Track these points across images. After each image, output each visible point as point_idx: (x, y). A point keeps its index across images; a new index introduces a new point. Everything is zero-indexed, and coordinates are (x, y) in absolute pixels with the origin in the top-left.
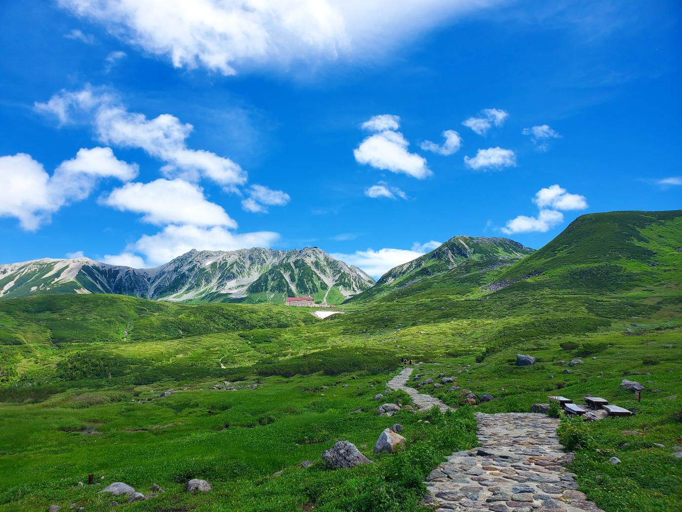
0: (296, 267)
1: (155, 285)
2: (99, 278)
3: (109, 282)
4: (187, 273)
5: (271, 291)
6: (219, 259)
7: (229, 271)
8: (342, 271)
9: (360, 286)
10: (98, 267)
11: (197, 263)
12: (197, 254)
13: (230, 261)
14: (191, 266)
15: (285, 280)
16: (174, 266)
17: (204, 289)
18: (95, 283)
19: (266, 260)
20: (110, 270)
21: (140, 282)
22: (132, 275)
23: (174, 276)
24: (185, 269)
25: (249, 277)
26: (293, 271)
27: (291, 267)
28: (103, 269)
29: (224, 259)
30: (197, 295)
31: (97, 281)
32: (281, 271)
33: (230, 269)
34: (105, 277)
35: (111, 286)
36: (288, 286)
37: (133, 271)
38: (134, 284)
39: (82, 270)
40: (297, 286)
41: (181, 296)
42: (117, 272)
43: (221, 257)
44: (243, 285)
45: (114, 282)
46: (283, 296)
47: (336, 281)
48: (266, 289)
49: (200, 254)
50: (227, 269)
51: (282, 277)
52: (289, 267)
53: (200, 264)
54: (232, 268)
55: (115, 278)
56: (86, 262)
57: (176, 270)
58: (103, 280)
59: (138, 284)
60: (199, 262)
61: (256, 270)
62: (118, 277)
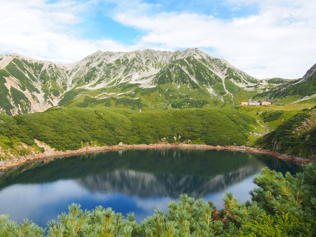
0: (190, 63)
1: (72, 76)
2: (27, 69)
3: (35, 73)
4: (97, 67)
5: (176, 82)
6: (121, 57)
7: (131, 66)
8: (227, 67)
9: (247, 79)
10: (27, 61)
11: (103, 60)
12: (103, 54)
13: (130, 58)
14: (99, 62)
15: (185, 73)
16: (86, 62)
17: (113, 80)
18: (23, 72)
19: (157, 58)
20: (36, 64)
21: (60, 73)
22: (54, 67)
23: (87, 70)
24: (95, 65)
25: (148, 71)
26: (188, 66)
27: (186, 63)
28: (31, 62)
29: (125, 57)
30: (108, 85)
31: (26, 71)
32: (179, 66)
33: (132, 64)
34: (32, 68)
35: (37, 76)
36: (190, 79)
37: (55, 65)
38: (56, 75)
39: (12, 62)
40: (197, 78)
41: (94, 85)
42: (42, 65)
43: (122, 55)
44: (147, 77)
45: (39, 73)
46: (188, 87)
47: (226, 75)
48: (172, 81)
49: (105, 54)
50: (129, 64)
51: (182, 71)
52: (184, 62)
53: (106, 61)
54: (134, 63)
55: (40, 70)
56: (17, 56)
57: (88, 65)
58: (30, 71)
59: (59, 75)
60: (105, 59)
61: (152, 66)
62: (43, 69)
